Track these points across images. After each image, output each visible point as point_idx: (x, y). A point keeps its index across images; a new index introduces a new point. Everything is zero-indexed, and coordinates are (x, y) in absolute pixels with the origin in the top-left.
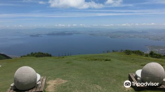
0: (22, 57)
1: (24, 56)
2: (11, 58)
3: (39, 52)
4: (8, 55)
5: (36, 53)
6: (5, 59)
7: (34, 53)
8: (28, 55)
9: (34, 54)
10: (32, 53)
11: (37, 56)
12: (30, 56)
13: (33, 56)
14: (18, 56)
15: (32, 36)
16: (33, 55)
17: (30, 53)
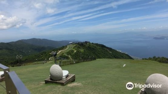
0: (143, 59)
1: (146, 59)
2: (133, 59)
3: (163, 57)
4: (130, 56)
5: (159, 58)
6: (128, 59)
7: (157, 57)
8: (150, 59)
9: (157, 59)
10: (155, 57)
11: (160, 61)
12: (152, 59)
13: (156, 61)
14: (139, 58)
15: (156, 38)
16: (155, 59)
17: (152, 57)
